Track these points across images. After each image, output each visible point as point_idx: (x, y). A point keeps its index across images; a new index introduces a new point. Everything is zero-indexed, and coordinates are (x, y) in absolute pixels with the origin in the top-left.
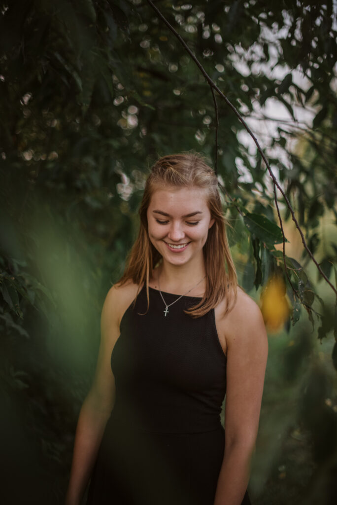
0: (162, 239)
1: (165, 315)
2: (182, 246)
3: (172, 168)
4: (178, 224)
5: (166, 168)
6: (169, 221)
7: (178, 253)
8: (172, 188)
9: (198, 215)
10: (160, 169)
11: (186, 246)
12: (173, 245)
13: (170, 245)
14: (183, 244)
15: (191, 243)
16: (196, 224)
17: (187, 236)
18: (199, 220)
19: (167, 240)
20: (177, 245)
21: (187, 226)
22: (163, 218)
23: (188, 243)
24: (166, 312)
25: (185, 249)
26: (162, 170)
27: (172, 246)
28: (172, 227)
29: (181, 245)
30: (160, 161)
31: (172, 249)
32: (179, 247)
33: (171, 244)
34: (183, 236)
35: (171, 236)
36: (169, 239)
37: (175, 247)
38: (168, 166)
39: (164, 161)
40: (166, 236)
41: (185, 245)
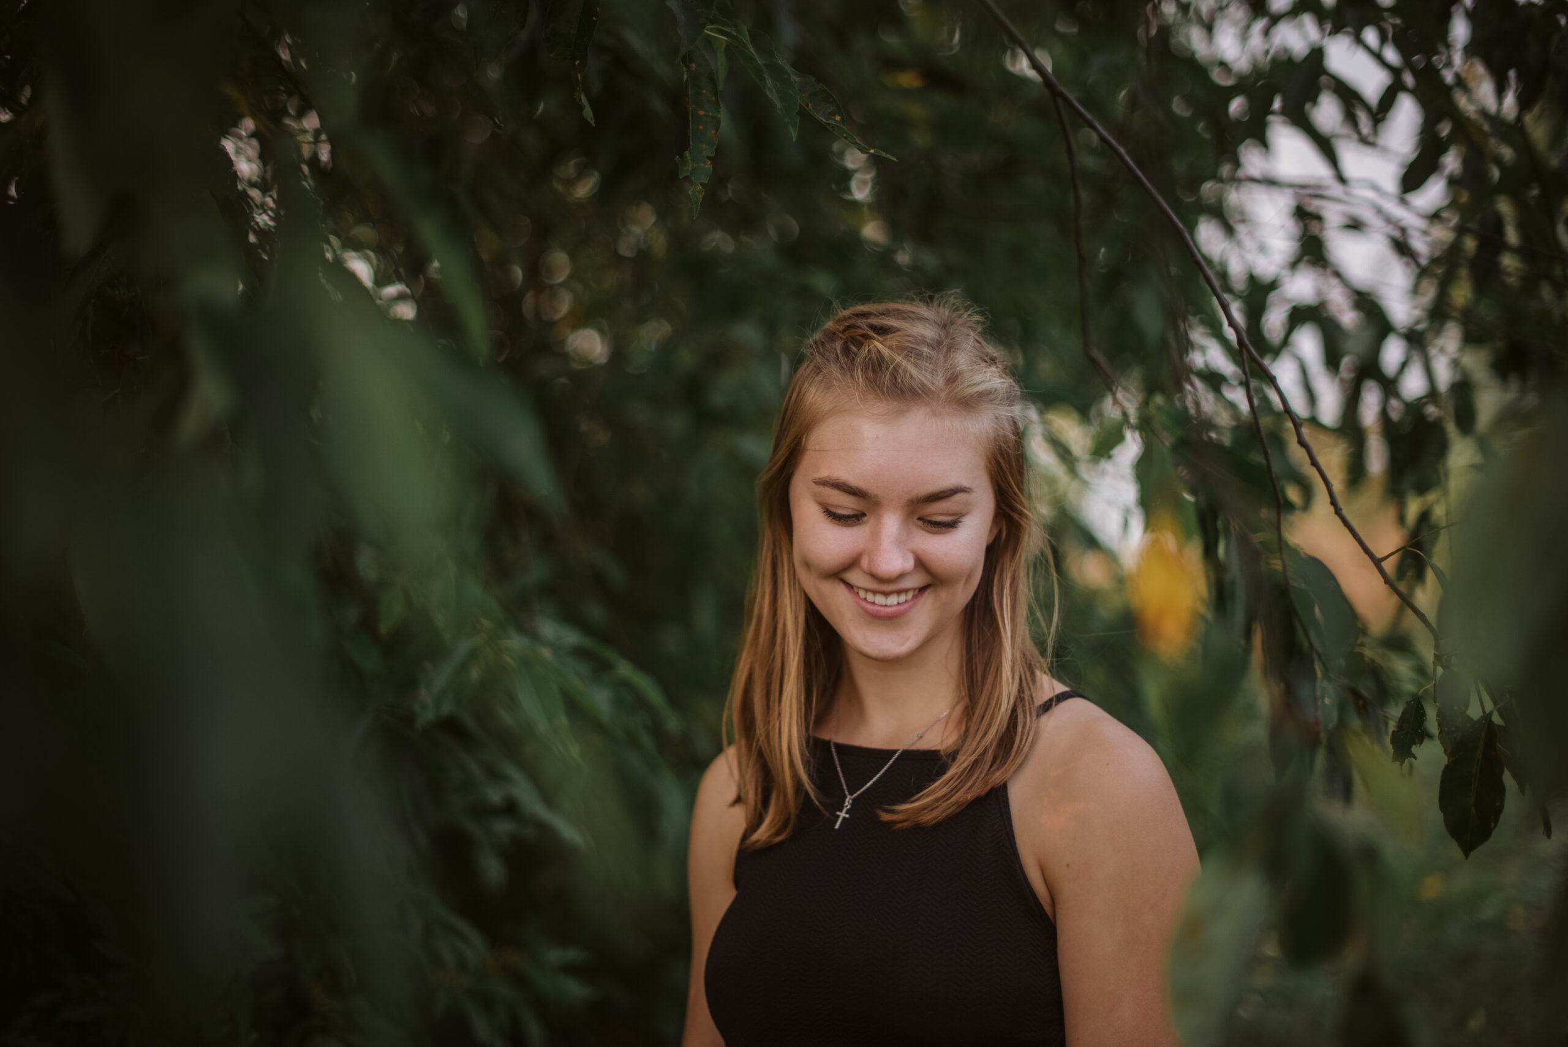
0: (838, 574)
1: (837, 826)
2: (903, 598)
3: (880, 346)
4: (891, 523)
5: (860, 345)
6: (864, 515)
7: (890, 620)
8: (882, 407)
9: (959, 497)
10: (838, 345)
11: (914, 597)
12: (875, 592)
13: (862, 594)
14: (906, 591)
15: (929, 591)
16: (951, 525)
17: (921, 564)
18: (962, 515)
19: (854, 577)
20: (886, 594)
21: (923, 533)
22: (845, 503)
23: (922, 590)
24: (843, 814)
25: (910, 608)
26: (846, 350)
27: (870, 597)
28: (876, 535)
29: (899, 592)
30: (839, 322)
31: (869, 607)
32: (893, 600)
33: (867, 590)
34: (910, 563)
35: (870, 562)
36: (863, 571)
37: (880, 599)
38: (867, 337)
39: (852, 321)
40: (853, 563)
41: (910, 595)
